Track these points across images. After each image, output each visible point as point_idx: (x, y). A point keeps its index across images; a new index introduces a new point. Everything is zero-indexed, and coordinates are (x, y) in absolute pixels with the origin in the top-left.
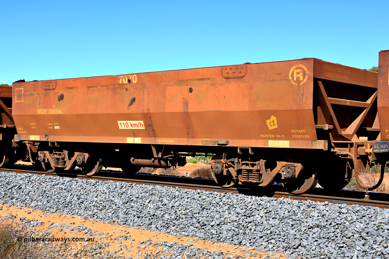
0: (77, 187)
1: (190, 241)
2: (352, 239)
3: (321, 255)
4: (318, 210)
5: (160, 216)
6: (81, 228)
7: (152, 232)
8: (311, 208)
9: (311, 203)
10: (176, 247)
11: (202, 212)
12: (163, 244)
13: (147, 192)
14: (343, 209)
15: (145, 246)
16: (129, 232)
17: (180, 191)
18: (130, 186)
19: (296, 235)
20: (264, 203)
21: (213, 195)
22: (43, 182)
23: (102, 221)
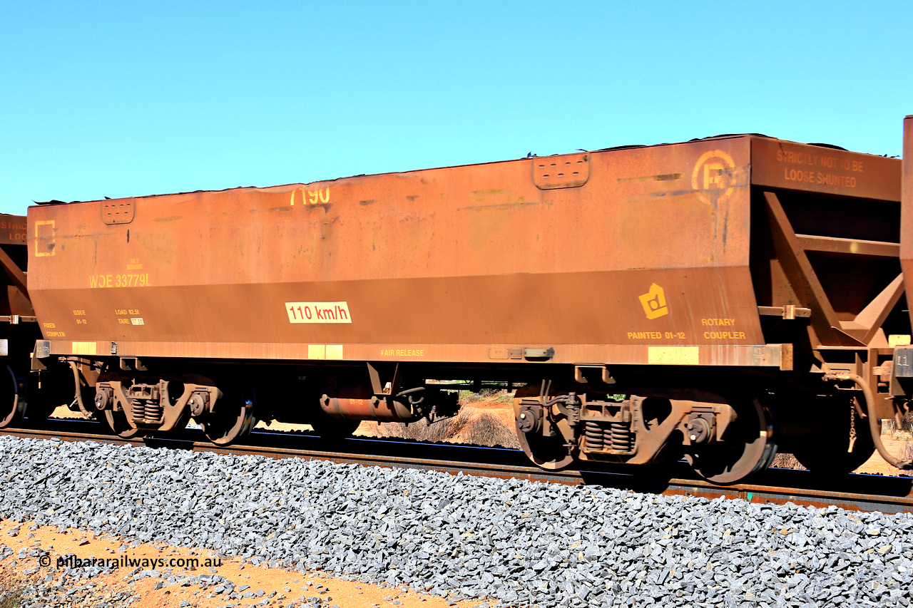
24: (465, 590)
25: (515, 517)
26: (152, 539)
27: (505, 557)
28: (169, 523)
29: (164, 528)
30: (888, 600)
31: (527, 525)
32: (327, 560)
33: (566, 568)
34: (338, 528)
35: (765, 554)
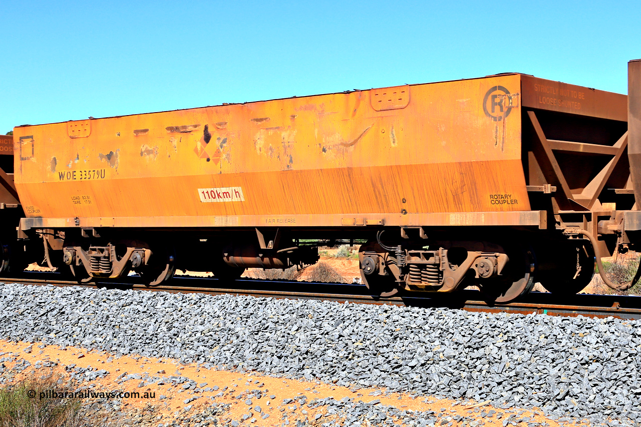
0: (165, 308)
1: (375, 395)
3: (604, 409)
4: (596, 331)
5: (319, 353)
6: (177, 380)
7: (305, 383)
8: (584, 330)
9: (583, 321)
11: (393, 344)
12: (327, 403)
13: (292, 312)
15: (295, 406)
16: (263, 384)
17: (351, 308)
18: (262, 302)
19: (560, 377)
20: (502, 323)
21: (411, 313)
22: (103, 300)
23: (214, 366)
24: (362, 382)
25: (391, 331)
26: (129, 353)
27: (387, 358)
28: (140, 341)
29: (137, 345)
31: (400, 336)
33: (431, 364)
34: (264, 342)
35: (570, 350)
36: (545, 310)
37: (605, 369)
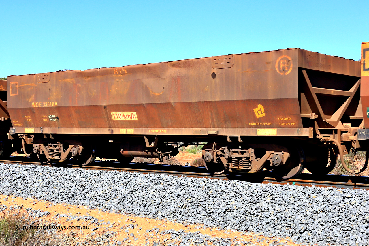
0: (81, 178)
1: (197, 228)
2: (356, 222)
3: (326, 239)
4: (323, 195)
5: (166, 204)
6: (87, 218)
7: (158, 221)
8: (316, 194)
9: (315, 189)
10: (183, 235)
11: (208, 200)
12: (171, 232)
13: (152, 181)
14: (347, 194)
15: (153, 234)
16: (135, 221)
17: (185, 179)
18: (134, 175)
20: (269, 189)
21: (218, 183)
22: (47, 173)
23: (108, 211)
24: (190, 221)
25: (207, 193)
26: (61, 202)
27: (204, 208)
28: (67, 196)
29: (66, 198)
30: (358, 222)
31: (212, 195)
32: (133, 210)
33: (229, 212)
34: (136, 198)
35: (308, 205)
36: (293, 182)
37: (327, 216)
